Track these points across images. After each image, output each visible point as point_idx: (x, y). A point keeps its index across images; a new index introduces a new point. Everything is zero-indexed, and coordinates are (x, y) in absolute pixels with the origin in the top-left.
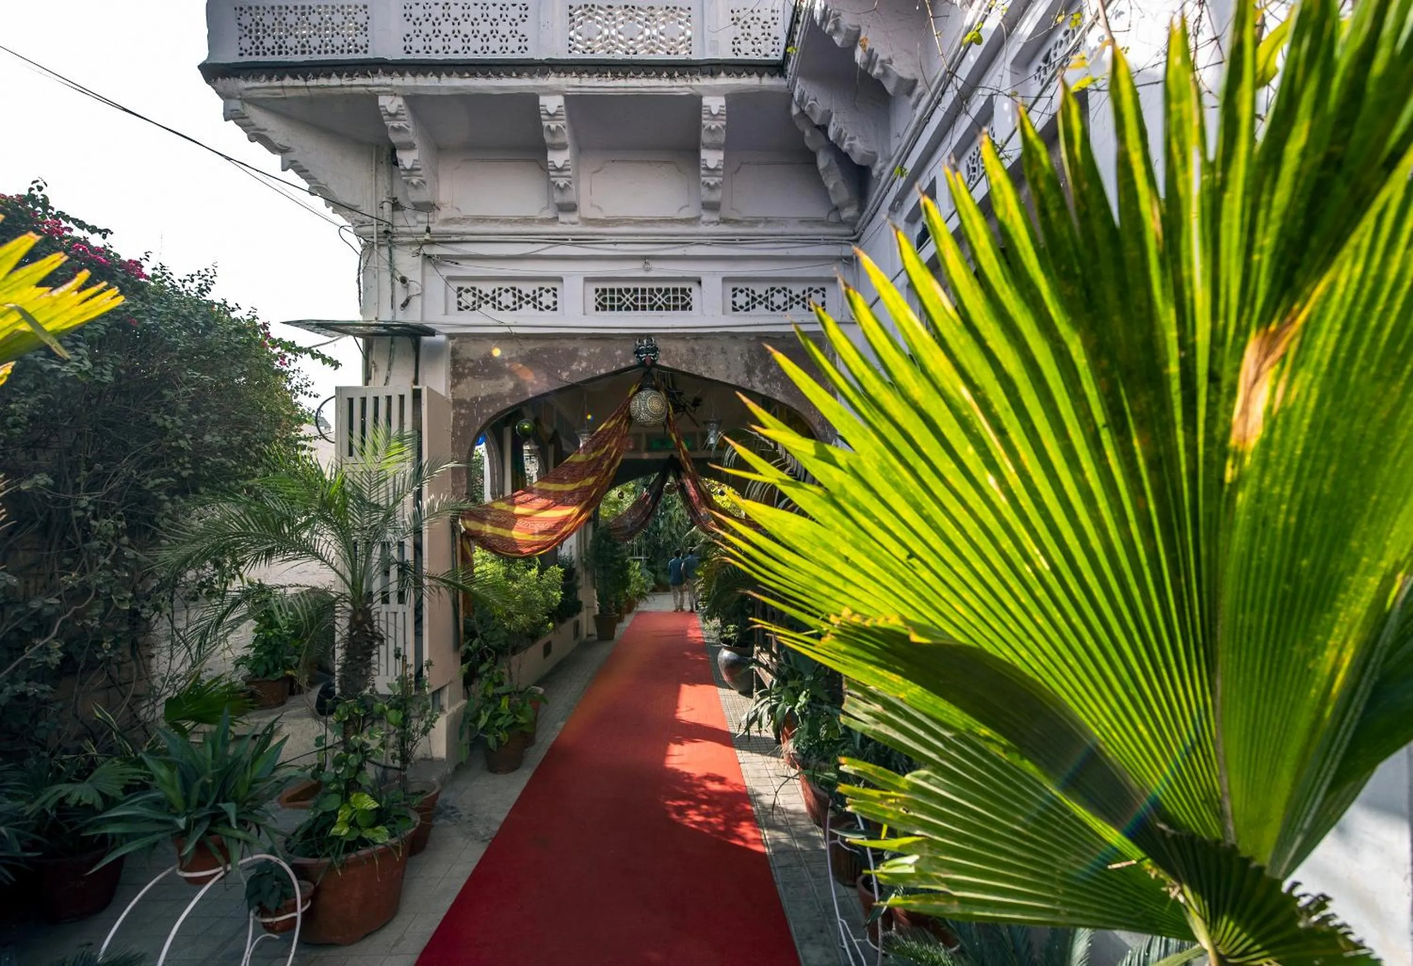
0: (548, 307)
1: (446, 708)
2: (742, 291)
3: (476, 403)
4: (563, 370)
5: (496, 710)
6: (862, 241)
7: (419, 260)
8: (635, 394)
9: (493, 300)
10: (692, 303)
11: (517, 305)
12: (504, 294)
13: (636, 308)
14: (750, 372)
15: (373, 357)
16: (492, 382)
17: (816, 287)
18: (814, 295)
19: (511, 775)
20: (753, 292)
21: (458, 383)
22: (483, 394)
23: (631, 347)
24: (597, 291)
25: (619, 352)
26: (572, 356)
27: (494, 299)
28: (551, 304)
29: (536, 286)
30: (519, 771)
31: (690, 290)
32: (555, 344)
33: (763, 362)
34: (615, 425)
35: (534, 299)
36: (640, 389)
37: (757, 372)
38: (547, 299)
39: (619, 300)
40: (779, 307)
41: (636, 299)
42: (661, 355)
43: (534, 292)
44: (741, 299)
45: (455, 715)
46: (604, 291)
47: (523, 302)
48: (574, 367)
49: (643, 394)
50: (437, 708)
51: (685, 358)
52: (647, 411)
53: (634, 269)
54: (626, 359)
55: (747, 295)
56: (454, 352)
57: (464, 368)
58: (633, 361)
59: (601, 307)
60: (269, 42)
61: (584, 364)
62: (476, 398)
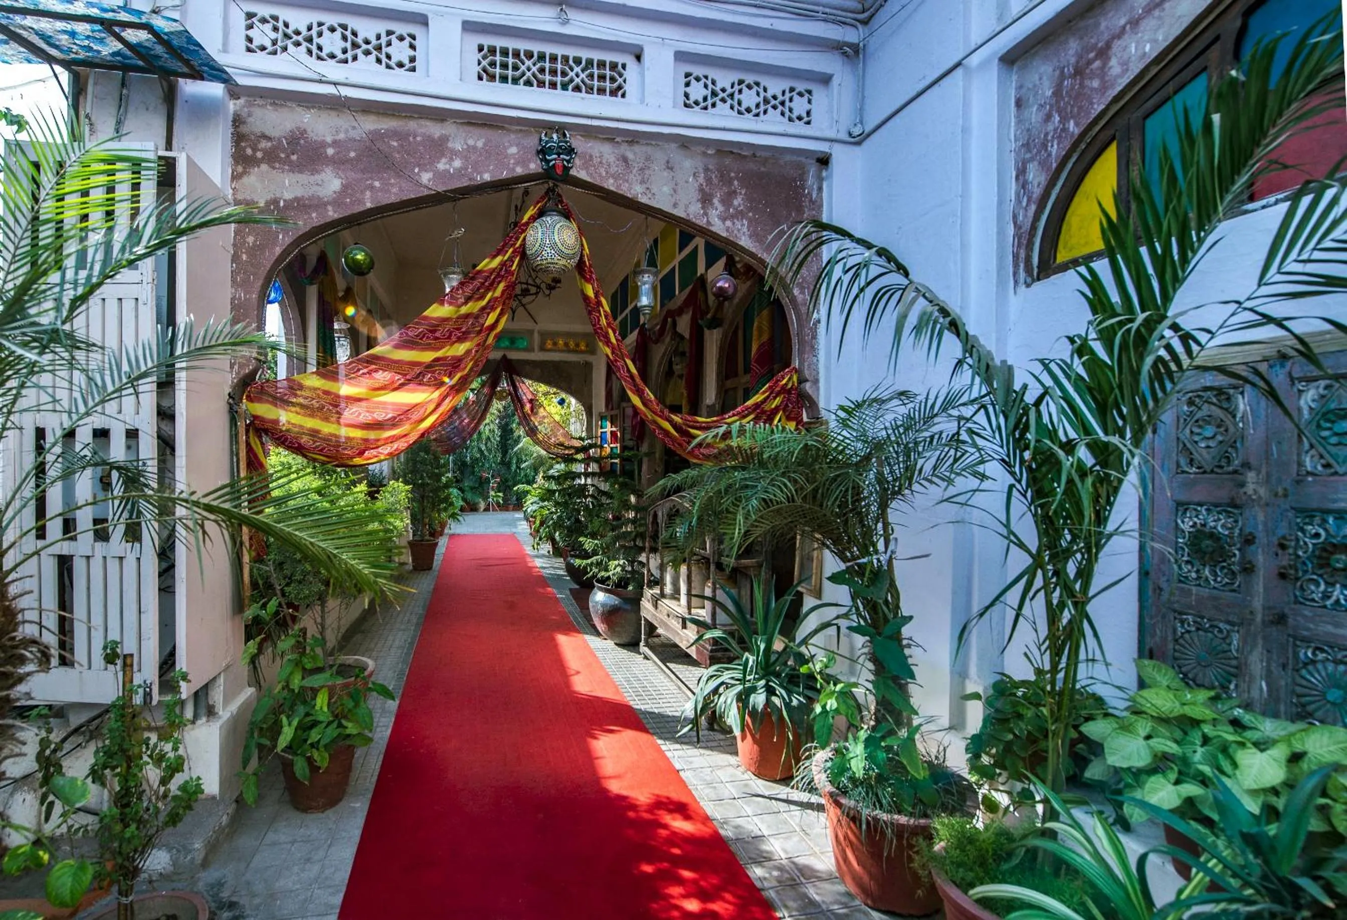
0: (400, 65)
1: (219, 709)
2: (698, 79)
3: (275, 210)
4: (423, 168)
5: (307, 714)
6: (875, 22)
8: (533, 219)
9: (308, 42)
10: (626, 87)
11: (349, 55)
12: (327, 33)
13: (541, 84)
14: (706, 200)
15: (87, 107)
16: (304, 178)
17: (801, 87)
18: (796, 98)
19: (330, 813)
20: (714, 83)
21: (244, 173)
22: (288, 196)
23: (532, 142)
24: (481, 49)
25: (513, 150)
26: (439, 147)
27: (310, 40)
28: (406, 61)
29: (381, 27)
30: (342, 804)
31: (624, 66)
32: (412, 125)
33: (725, 189)
34: (503, 264)
35: (379, 48)
36: (541, 214)
37: (716, 201)
38: (400, 51)
39: (516, 68)
40: (748, 110)
41: (542, 70)
42: (577, 162)
43: (378, 37)
44: (697, 91)
45: (235, 720)
46: (492, 51)
47: (359, 52)
48: (442, 166)
49: (548, 219)
50: (203, 711)
51: (613, 169)
52: (553, 246)
53: (542, 19)
54: (523, 162)
55: (706, 86)
56: (237, 121)
57: (255, 150)
58: (534, 166)
59: (486, 75)
61: (457, 163)
62: (275, 202)
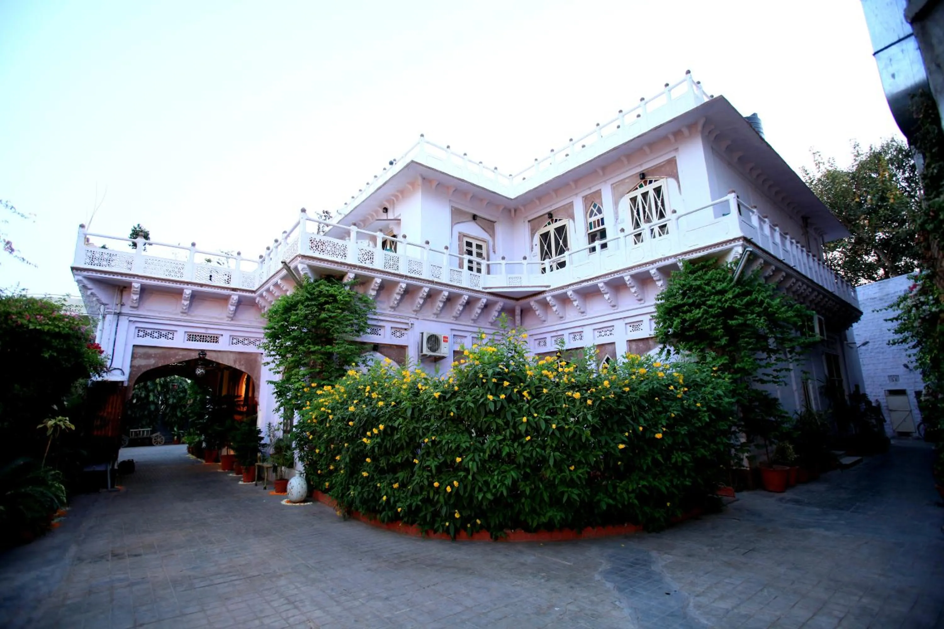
0: (170, 339)
2: (235, 339)
3: (139, 367)
7: (128, 321)
8: (197, 367)
9: (151, 335)
10: (219, 342)
11: (159, 338)
12: (155, 334)
13: (200, 341)
16: (147, 361)
17: (258, 339)
18: (257, 341)
20: (238, 340)
21: (134, 360)
22: (143, 364)
23: (197, 353)
24: (188, 335)
25: (193, 354)
26: (177, 354)
29: (167, 332)
31: (219, 338)
32: (171, 350)
33: (240, 360)
35: (166, 336)
36: (199, 366)
37: (237, 362)
38: (170, 337)
39: (195, 339)
40: (246, 345)
41: (201, 339)
42: (207, 356)
43: (166, 334)
44: (235, 341)
46: (191, 336)
47: (161, 337)
51: (215, 357)
53: (203, 331)
54: (195, 357)
57: (136, 356)
58: (197, 357)
59: (189, 340)
60: (96, 262)
62: (140, 365)
